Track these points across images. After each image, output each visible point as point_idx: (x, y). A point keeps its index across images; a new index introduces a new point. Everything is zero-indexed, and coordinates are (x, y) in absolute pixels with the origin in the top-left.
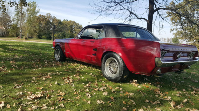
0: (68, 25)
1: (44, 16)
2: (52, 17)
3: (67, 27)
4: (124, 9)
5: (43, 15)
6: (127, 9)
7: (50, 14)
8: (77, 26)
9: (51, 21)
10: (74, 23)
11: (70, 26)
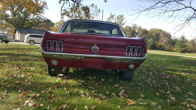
0: (154, 34)
1: (130, 27)
2: (138, 27)
3: (152, 36)
4: (186, 7)
5: (128, 26)
6: (191, 7)
7: (136, 25)
8: (164, 33)
9: (137, 31)
10: (161, 31)
11: (155, 35)
